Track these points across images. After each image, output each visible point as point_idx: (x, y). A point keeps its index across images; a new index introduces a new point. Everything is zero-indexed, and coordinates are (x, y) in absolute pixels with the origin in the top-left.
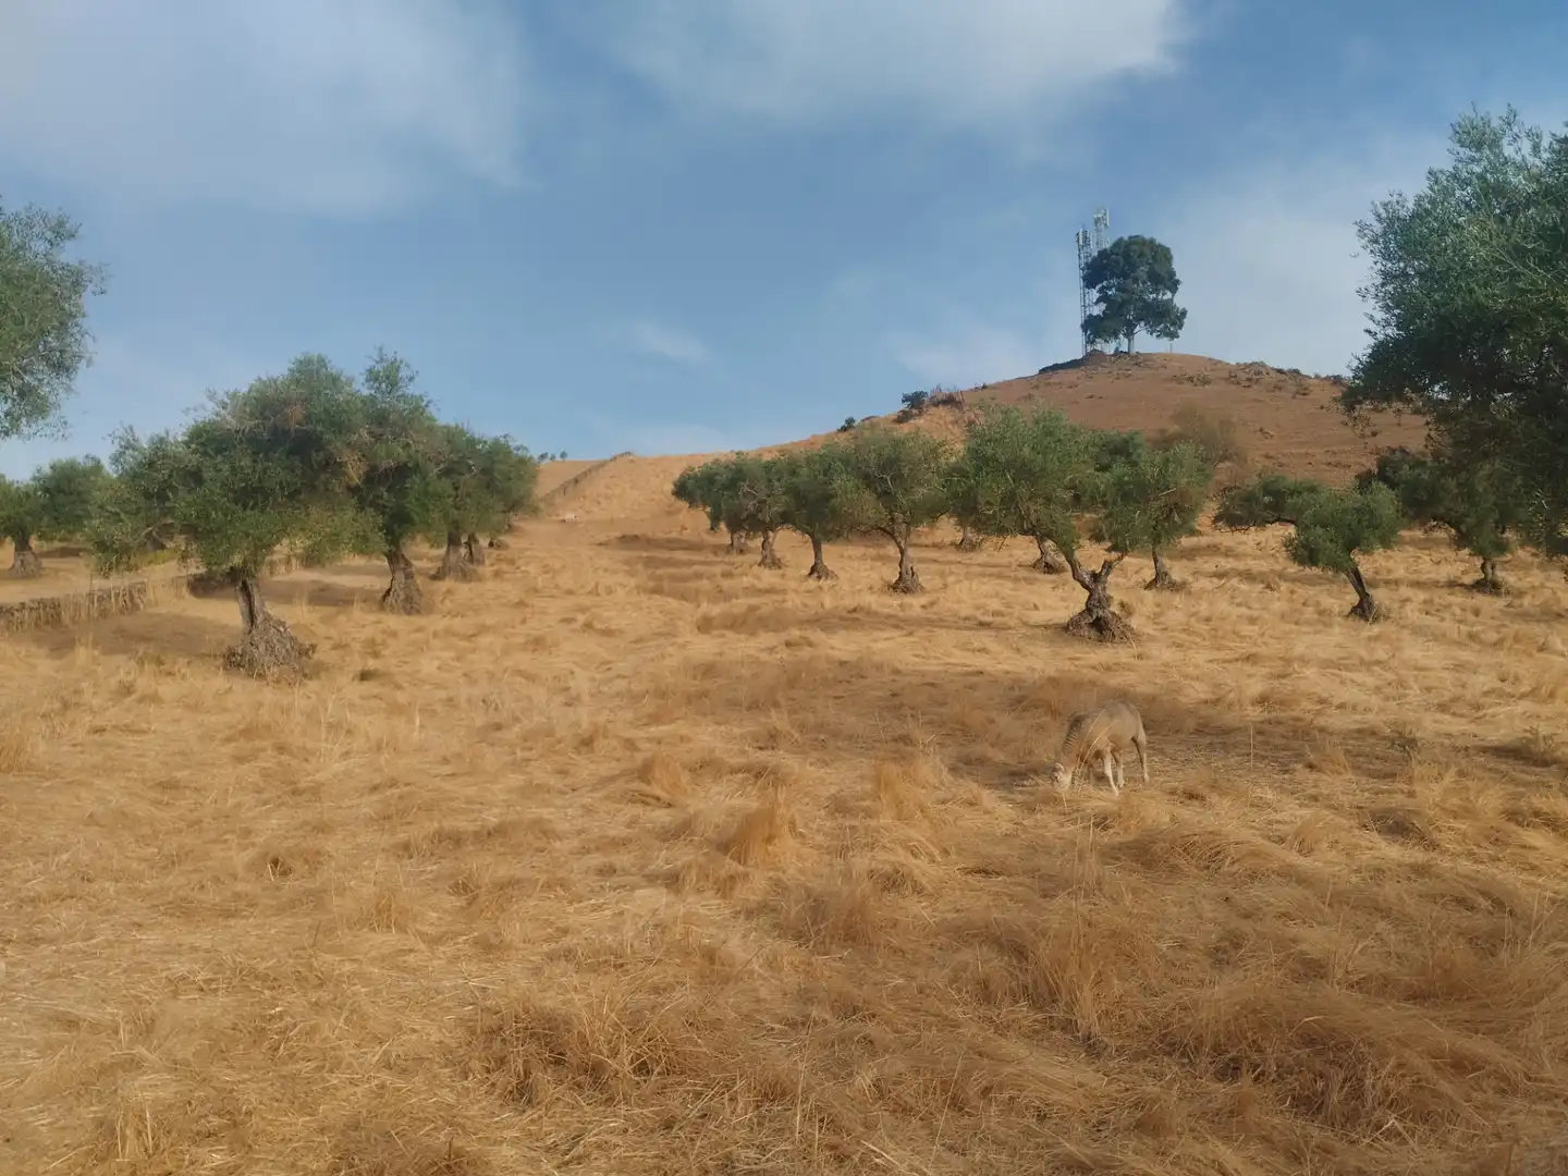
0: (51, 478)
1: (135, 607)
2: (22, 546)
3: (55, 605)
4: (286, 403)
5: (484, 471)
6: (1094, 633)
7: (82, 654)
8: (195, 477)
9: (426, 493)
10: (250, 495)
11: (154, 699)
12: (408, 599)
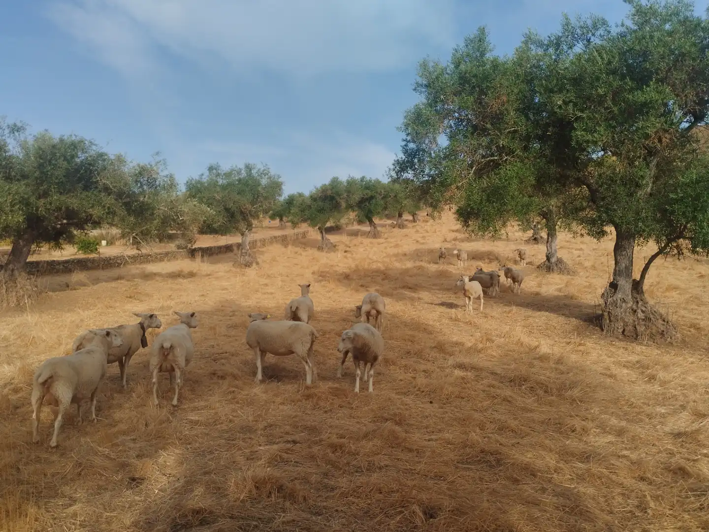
0: (288, 200)
1: (305, 237)
2: (281, 220)
3: (286, 236)
4: (327, 190)
5: (395, 196)
6: (534, 242)
7: (290, 247)
8: (310, 207)
9: (377, 204)
10: (321, 210)
11: (301, 255)
12: (375, 234)
